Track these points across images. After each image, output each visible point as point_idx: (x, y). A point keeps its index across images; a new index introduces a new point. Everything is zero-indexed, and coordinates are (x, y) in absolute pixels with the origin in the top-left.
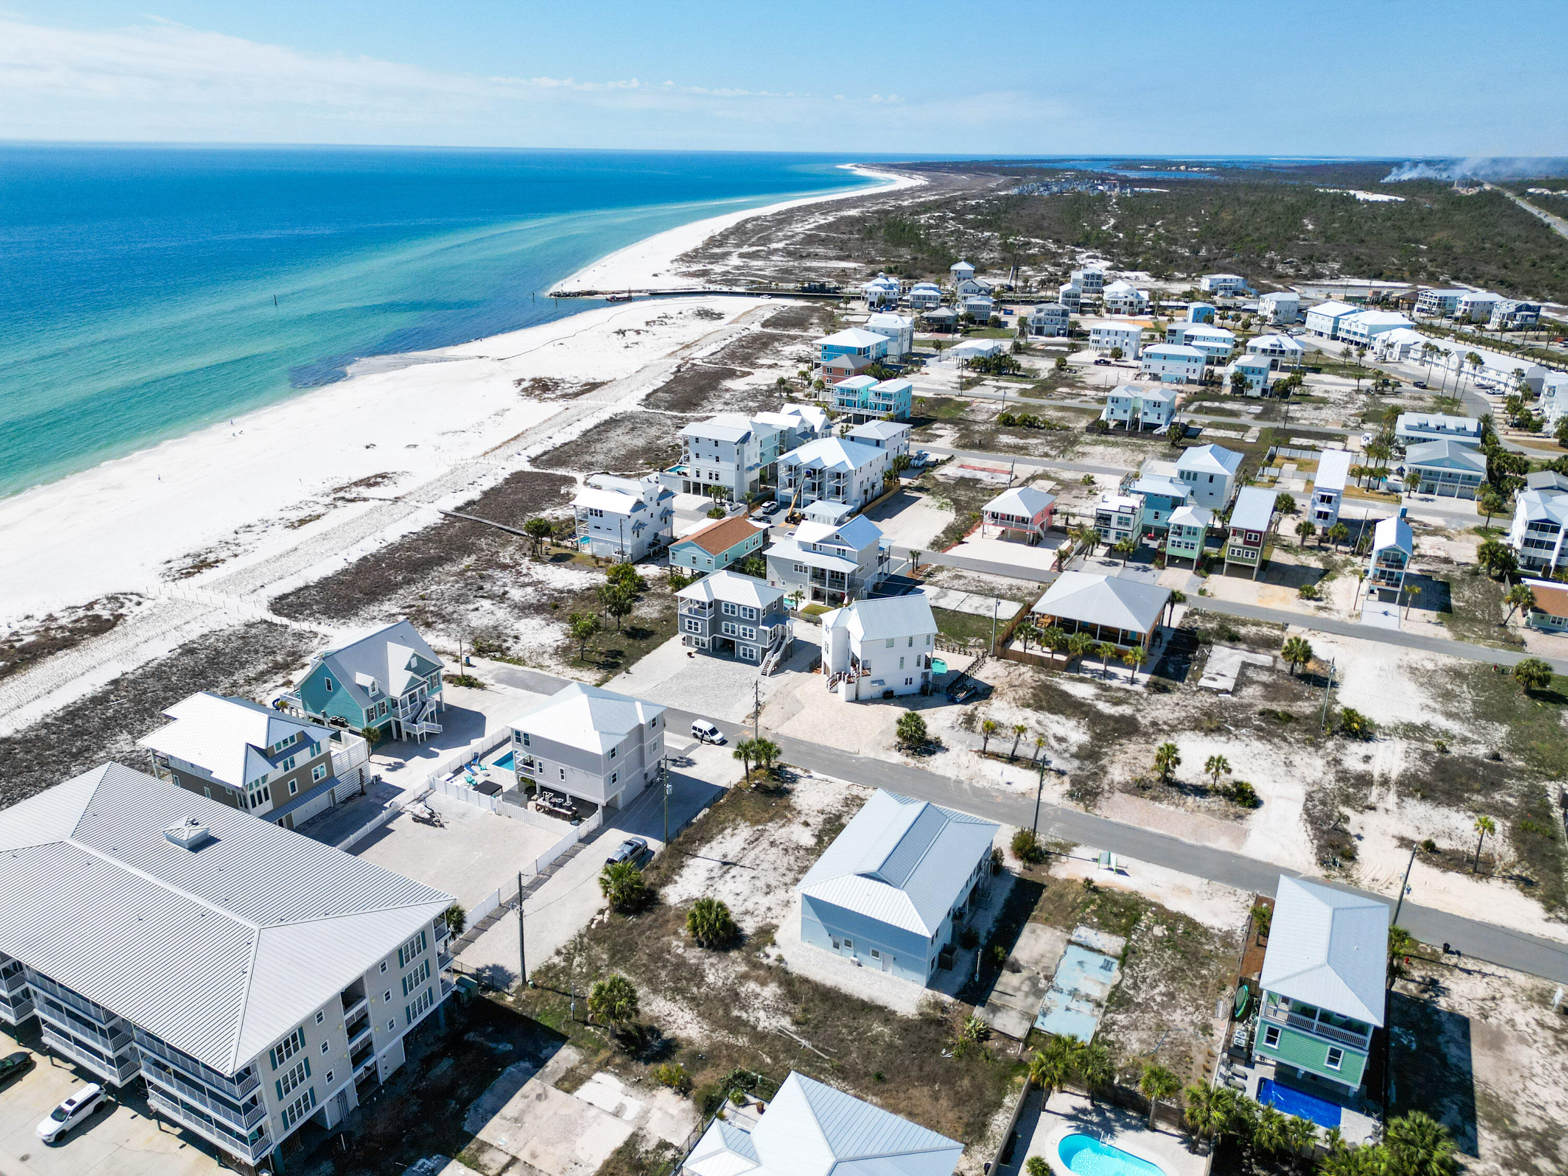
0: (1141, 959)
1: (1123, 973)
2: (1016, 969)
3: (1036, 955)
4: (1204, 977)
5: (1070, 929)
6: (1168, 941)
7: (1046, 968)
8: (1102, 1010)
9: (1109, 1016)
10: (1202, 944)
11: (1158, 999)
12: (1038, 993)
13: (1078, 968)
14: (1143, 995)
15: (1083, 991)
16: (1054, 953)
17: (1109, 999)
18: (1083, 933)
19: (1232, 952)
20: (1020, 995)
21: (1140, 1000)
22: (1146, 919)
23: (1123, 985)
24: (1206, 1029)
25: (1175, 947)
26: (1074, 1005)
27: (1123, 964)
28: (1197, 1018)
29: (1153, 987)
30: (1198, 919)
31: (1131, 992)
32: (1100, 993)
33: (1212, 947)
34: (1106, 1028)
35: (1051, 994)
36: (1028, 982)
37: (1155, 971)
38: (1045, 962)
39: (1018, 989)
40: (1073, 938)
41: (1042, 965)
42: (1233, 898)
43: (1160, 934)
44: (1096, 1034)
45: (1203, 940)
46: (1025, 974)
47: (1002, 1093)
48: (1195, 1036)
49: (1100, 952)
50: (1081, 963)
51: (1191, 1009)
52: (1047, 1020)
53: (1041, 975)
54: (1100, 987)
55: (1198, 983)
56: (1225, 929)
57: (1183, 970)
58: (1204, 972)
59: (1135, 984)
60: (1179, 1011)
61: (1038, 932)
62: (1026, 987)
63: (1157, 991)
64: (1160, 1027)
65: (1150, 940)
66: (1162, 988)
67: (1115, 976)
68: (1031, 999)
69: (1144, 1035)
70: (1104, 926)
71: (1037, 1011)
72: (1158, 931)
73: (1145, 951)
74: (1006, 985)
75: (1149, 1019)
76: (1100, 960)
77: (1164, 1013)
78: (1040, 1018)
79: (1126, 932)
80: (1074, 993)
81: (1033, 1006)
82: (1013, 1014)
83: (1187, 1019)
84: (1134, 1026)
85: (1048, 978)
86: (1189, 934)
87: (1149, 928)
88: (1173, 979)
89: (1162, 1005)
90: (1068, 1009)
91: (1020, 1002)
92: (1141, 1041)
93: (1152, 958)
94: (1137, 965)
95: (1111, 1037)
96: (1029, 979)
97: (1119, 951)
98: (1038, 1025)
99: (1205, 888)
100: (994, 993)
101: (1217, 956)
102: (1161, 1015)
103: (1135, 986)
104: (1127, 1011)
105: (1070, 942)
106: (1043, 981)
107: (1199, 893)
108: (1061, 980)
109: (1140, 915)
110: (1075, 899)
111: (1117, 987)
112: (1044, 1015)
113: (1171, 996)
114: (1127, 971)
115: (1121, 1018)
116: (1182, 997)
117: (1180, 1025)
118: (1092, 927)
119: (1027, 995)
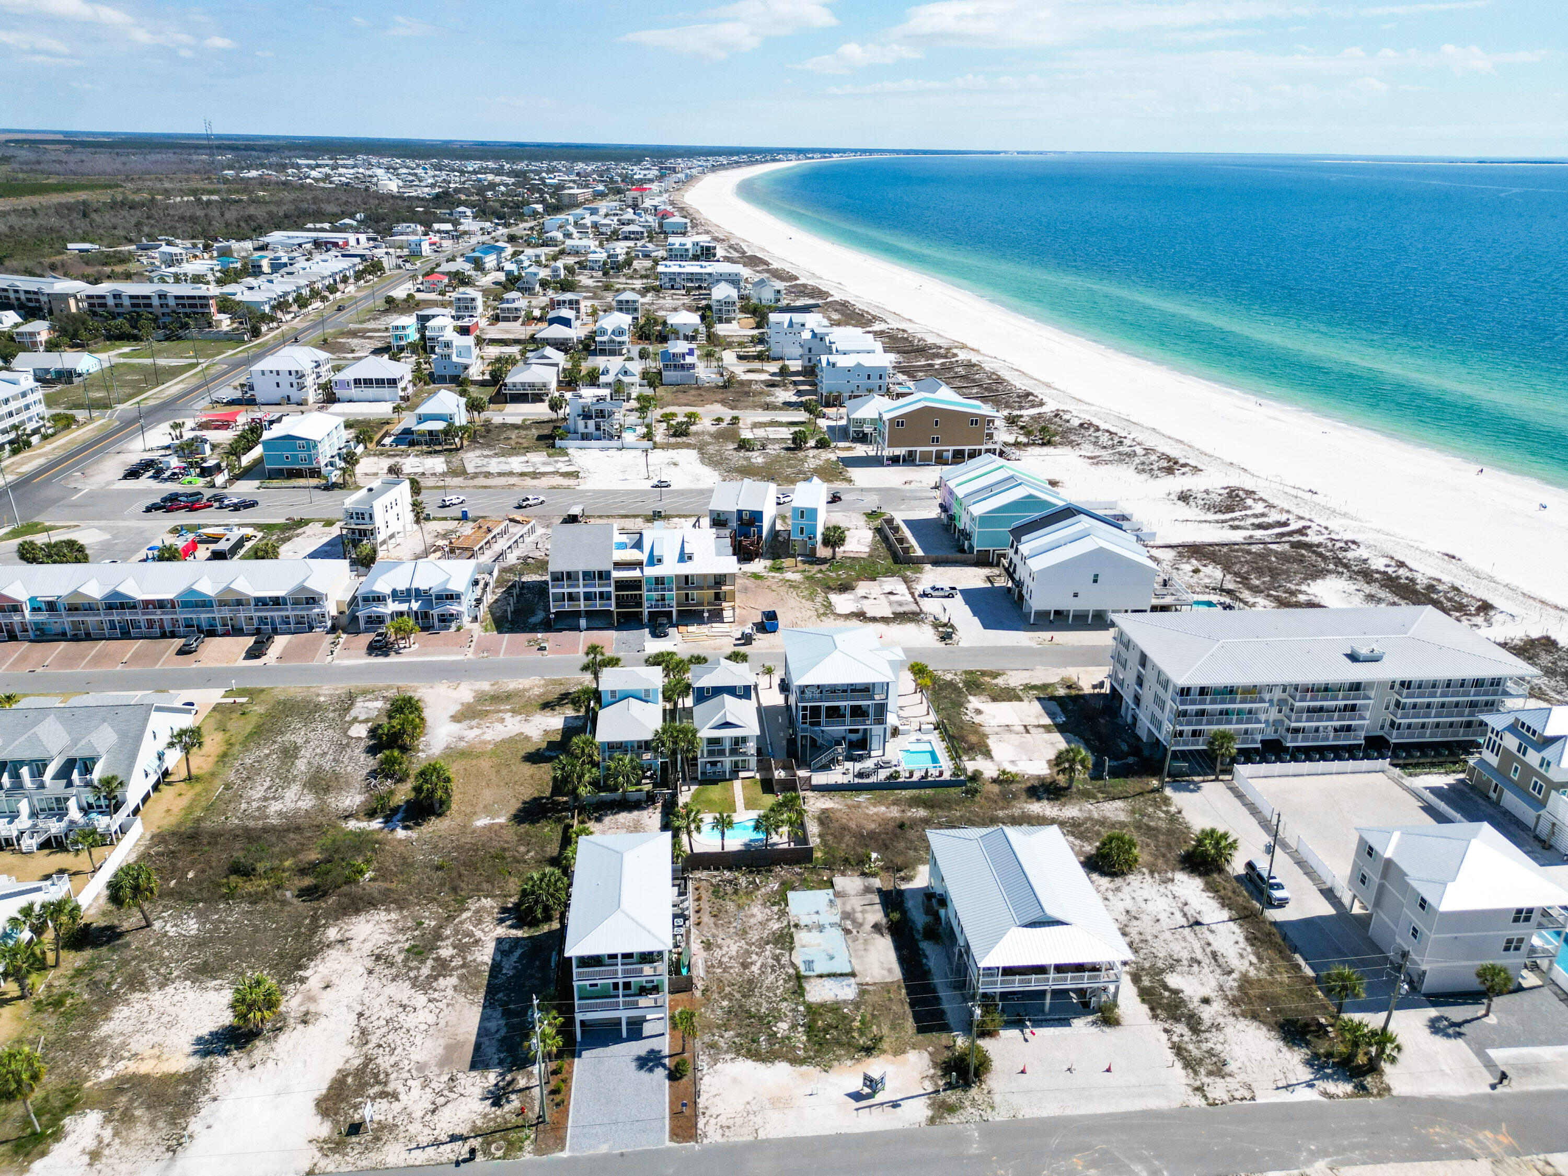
0: (786, 990)
1: (793, 964)
2: (876, 927)
3: (871, 948)
4: (723, 998)
5: (863, 991)
6: (769, 1022)
7: (855, 940)
8: (792, 923)
9: (785, 923)
10: (738, 1035)
11: (754, 957)
12: (846, 916)
13: (831, 952)
14: (768, 953)
15: (815, 933)
16: (858, 957)
17: (792, 937)
18: (846, 992)
19: (706, 1039)
20: (859, 909)
21: (768, 947)
22: (801, 1037)
23: (787, 954)
24: (708, 946)
25: (761, 1019)
26: (815, 918)
27: (799, 978)
28: (718, 953)
29: (763, 965)
30: (750, 1063)
31: (778, 951)
32: (801, 937)
33: (726, 1035)
34: (783, 913)
35: (837, 919)
36: (860, 921)
37: (768, 982)
38: (859, 945)
39: (863, 912)
40: (852, 980)
41: (861, 941)
42: (722, 1120)
43: (779, 1024)
44: (787, 905)
45: (737, 1040)
46: (868, 927)
47: (824, 842)
48: (714, 936)
49: (821, 976)
50: (832, 958)
51: (725, 959)
52: (827, 898)
53: (854, 931)
54: (804, 943)
55: (727, 989)
56: (719, 1066)
57: (744, 996)
58: (725, 1003)
59: (778, 960)
60: (734, 953)
61: (885, 973)
62: (859, 916)
63: (759, 964)
64: (743, 933)
65: (786, 1016)
66: (755, 969)
67: (798, 958)
68: (848, 908)
69: (753, 921)
70: (834, 1008)
71: (838, 901)
72: (782, 1027)
73: (785, 1000)
74: (874, 912)
75: (754, 936)
76: (819, 968)
77: (745, 946)
78: (832, 897)
79: (813, 1011)
80: (821, 928)
81: (844, 904)
82: (853, 892)
83: (725, 949)
84: (763, 924)
85: (847, 932)
86: (753, 1041)
87: (793, 1027)
88: (750, 982)
89: (748, 953)
90: (817, 913)
91: (855, 903)
92: (753, 916)
93: (776, 995)
94: (785, 981)
95: (776, 909)
96: (861, 925)
97: (807, 986)
98: (831, 891)
99: (758, 1120)
100: (878, 901)
101: (719, 1027)
102: (747, 943)
103: (777, 958)
104: (774, 933)
105: (853, 974)
106: (850, 927)
107: (762, 1108)
108: (838, 934)
109: (809, 1040)
110: (879, 1026)
111: (791, 949)
112: (831, 901)
113: (745, 966)
114: (791, 971)
115: (775, 926)
116: (737, 969)
117: (729, 941)
118: (845, 1001)
119: (854, 911)
